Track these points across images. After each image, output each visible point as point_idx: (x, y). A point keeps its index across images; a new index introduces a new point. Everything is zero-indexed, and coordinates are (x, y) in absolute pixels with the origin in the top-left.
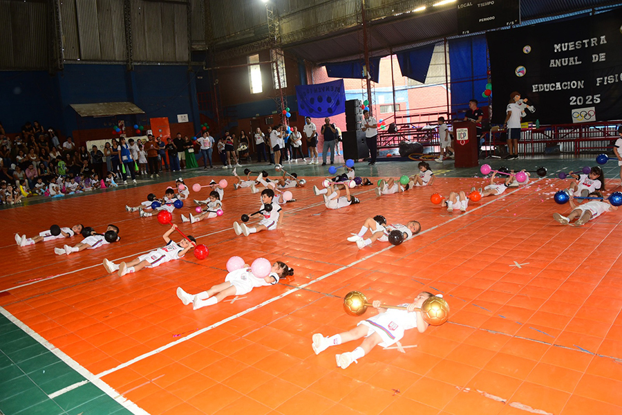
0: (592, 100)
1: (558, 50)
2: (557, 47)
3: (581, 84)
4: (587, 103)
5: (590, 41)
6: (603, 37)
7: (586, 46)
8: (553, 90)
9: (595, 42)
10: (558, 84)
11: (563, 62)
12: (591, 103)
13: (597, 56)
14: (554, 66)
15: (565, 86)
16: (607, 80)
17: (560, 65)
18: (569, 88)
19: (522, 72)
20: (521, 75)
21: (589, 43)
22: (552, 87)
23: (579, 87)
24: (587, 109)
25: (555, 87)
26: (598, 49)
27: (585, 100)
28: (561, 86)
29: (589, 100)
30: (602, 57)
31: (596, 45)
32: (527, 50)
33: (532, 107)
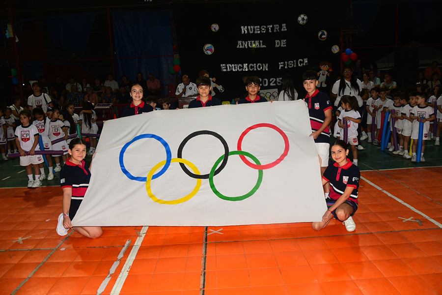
0: (275, 82)
1: (244, 32)
2: (244, 29)
3: (266, 67)
4: (271, 84)
5: (273, 27)
6: (284, 25)
7: (270, 31)
8: (240, 70)
9: (278, 28)
10: (245, 65)
11: (249, 43)
12: (275, 85)
13: (279, 42)
14: (241, 47)
15: (252, 67)
16: (288, 65)
17: (246, 47)
18: (255, 69)
19: (210, 50)
20: (209, 53)
21: (273, 29)
22: (240, 68)
23: (264, 70)
24: (271, 91)
25: (243, 68)
26: (280, 35)
27: (269, 82)
28: (248, 68)
29: (273, 82)
30: (283, 43)
31: (278, 31)
32: (215, 29)
33: (221, 86)
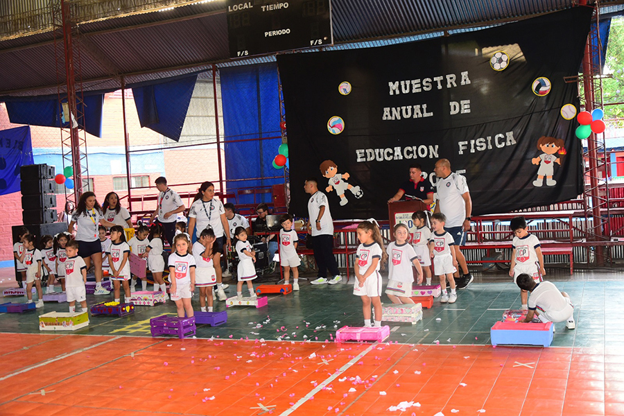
1: (394, 91)
2: (393, 86)
3: (433, 152)
5: (445, 79)
6: (464, 74)
7: (440, 87)
8: (389, 159)
9: (453, 81)
10: (398, 150)
11: (404, 112)
13: (457, 105)
14: (389, 118)
15: (409, 153)
16: (475, 146)
17: (399, 118)
18: (415, 157)
19: (339, 126)
20: (337, 131)
21: (444, 82)
22: (389, 154)
23: (431, 156)
25: (393, 154)
26: (459, 93)
28: (403, 154)
30: (465, 106)
31: (455, 85)
32: (345, 90)
33: (358, 188)
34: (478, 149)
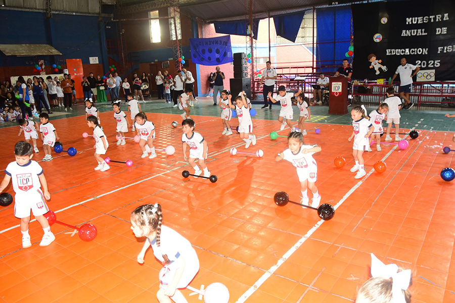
0: (434, 64)
1: (409, 23)
2: (409, 20)
3: (425, 51)
4: (430, 66)
5: (436, 17)
6: (446, 15)
7: (432, 20)
8: (403, 54)
9: (440, 18)
10: (407, 50)
11: (412, 32)
12: (432, 66)
13: (440, 30)
14: (405, 35)
15: (412, 51)
16: (447, 49)
17: (410, 35)
18: (416, 53)
19: (379, 38)
20: (378, 41)
21: (435, 19)
22: (402, 52)
23: (424, 54)
24: (429, 71)
25: (405, 52)
26: (442, 24)
27: (428, 64)
28: (409, 52)
29: (431, 64)
30: (444, 30)
31: (440, 20)
32: (384, 21)
33: (385, 66)
34: (448, 51)
